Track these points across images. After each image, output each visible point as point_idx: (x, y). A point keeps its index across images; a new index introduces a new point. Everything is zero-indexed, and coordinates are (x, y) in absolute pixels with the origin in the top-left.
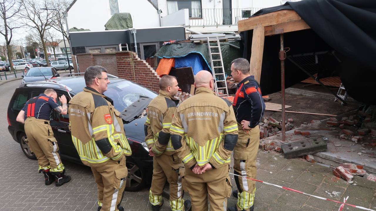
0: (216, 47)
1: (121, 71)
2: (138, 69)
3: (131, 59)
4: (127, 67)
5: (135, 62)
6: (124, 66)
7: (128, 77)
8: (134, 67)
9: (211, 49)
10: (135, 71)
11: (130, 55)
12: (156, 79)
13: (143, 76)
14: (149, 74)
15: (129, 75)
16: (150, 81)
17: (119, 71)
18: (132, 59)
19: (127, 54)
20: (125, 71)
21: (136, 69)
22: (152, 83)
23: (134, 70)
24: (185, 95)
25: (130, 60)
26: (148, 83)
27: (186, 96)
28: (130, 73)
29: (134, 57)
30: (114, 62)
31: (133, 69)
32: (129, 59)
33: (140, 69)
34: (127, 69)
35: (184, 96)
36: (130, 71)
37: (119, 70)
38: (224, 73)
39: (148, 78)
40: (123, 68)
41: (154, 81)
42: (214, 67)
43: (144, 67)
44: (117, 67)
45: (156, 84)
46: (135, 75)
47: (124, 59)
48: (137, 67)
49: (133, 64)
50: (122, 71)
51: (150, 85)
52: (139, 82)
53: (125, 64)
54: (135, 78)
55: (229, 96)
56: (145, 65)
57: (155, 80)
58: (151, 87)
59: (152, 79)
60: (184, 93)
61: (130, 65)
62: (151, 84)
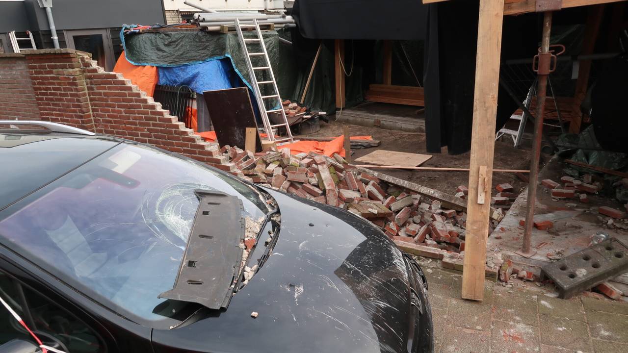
0: (255, 41)
1: (47, 99)
2: (100, 94)
3: (77, 69)
4: (65, 89)
5: (90, 78)
6: (54, 89)
7: (71, 117)
8: (86, 91)
9: (248, 44)
10: (91, 100)
11: (73, 60)
12: (160, 120)
13: (121, 112)
14: (139, 107)
15: (74, 111)
16: (141, 124)
17: (42, 99)
18: (80, 71)
19: (66, 56)
20: (61, 100)
21: (94, 94)
22: (148, 130)
23: (87, 96)
24: (235, 155)
25: (76, 71)
26: (136, 129)
27: (238, 156)
28: (79, 106)
29: (87, 65)
30: (20, 77)
31: (85, 95)
32: (71, 70)
33: (105, 94)
34: (66, 95)
35: (229, 154)
36: (78, 101)
37: (38, 99)
38: (278, 95)
39: (135, 118)
40: (51, 94)
41: (154, 125)
42: (257, 83)
43: (121, 89)
44: (31, 89)
45: (161, 131)
46: (92, 109)
47: (54, 70)
48: (96, 91)
49: (83, 83)
50: (52, 100)
51: (142, 135)
52: (106, 126)
53: (59, 84)
54: (92, 118)
55: (294, 139)
56: (124, 84)
57: (158, 122)
58: (147, 138)
59: (147, 119)
60: (227, 147)
61: (76, 84)
62: (146, 132)
